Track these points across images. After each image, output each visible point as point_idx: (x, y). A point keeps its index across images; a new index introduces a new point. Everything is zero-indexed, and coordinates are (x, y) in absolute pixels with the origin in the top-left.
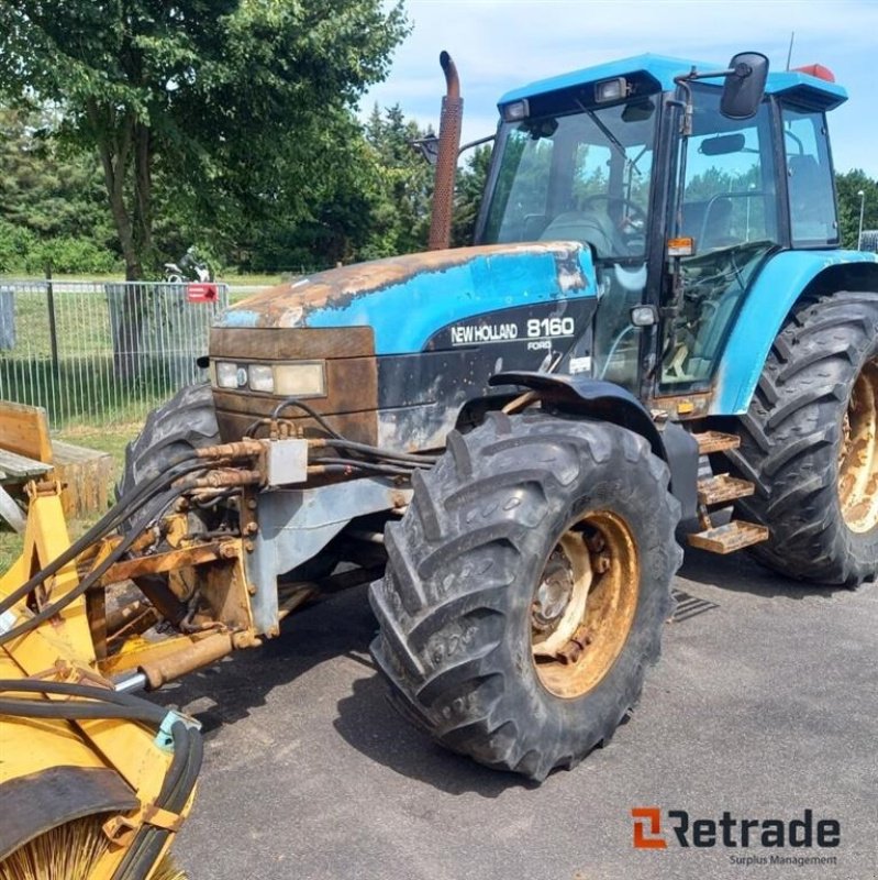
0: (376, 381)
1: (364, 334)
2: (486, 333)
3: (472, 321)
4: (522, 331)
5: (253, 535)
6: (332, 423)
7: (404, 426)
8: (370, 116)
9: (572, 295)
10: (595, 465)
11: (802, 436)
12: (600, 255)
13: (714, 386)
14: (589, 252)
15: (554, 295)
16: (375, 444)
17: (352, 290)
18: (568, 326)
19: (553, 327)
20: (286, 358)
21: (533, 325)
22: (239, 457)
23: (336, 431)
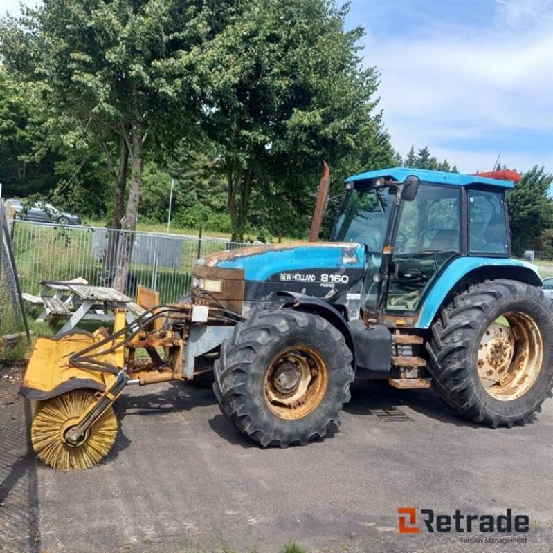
0: (243, 290)
1: (241, 272)
2: (298, 277)
3: (293, 272)
4: (318, 278)
5: (187, 339)
6: (222, 303)
7: (254, 308)
8: (408, 153)
9: (349, 266)
10: (298, 328)
11: (454, 343)
12: (369, 250)
13: (418, 315)
14: (364, 249)
15: (337, 265)
16: (241, 314)
17: (239, 255)
18: (345, 279)
19: (335, 278)
20: (209, 277)
21: (324, 278)
22: (181, 309)
23: (224, 307)
